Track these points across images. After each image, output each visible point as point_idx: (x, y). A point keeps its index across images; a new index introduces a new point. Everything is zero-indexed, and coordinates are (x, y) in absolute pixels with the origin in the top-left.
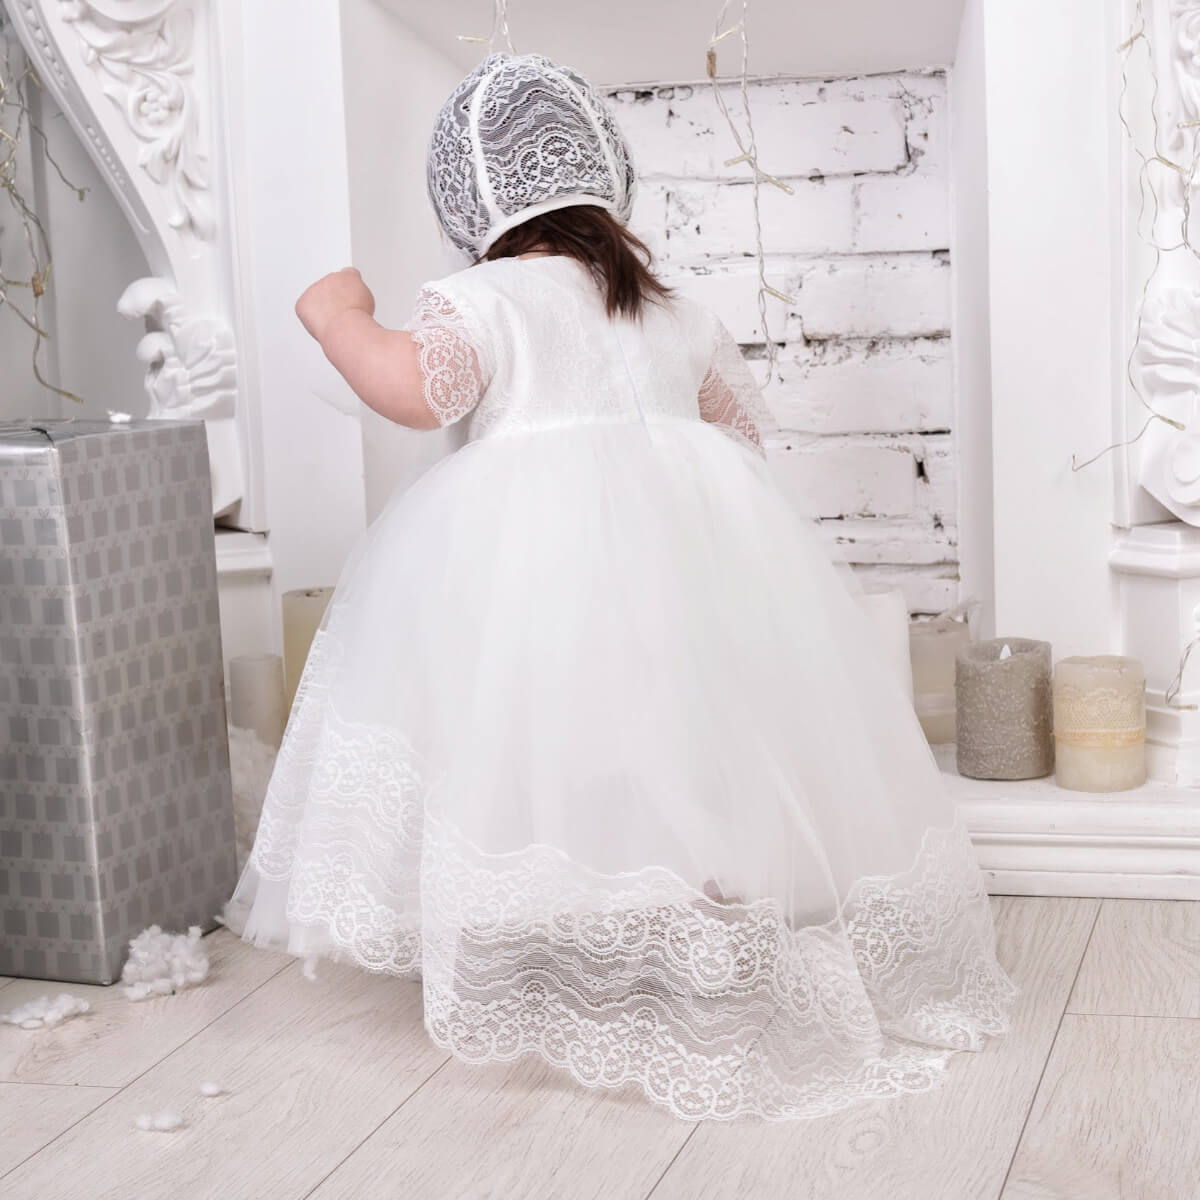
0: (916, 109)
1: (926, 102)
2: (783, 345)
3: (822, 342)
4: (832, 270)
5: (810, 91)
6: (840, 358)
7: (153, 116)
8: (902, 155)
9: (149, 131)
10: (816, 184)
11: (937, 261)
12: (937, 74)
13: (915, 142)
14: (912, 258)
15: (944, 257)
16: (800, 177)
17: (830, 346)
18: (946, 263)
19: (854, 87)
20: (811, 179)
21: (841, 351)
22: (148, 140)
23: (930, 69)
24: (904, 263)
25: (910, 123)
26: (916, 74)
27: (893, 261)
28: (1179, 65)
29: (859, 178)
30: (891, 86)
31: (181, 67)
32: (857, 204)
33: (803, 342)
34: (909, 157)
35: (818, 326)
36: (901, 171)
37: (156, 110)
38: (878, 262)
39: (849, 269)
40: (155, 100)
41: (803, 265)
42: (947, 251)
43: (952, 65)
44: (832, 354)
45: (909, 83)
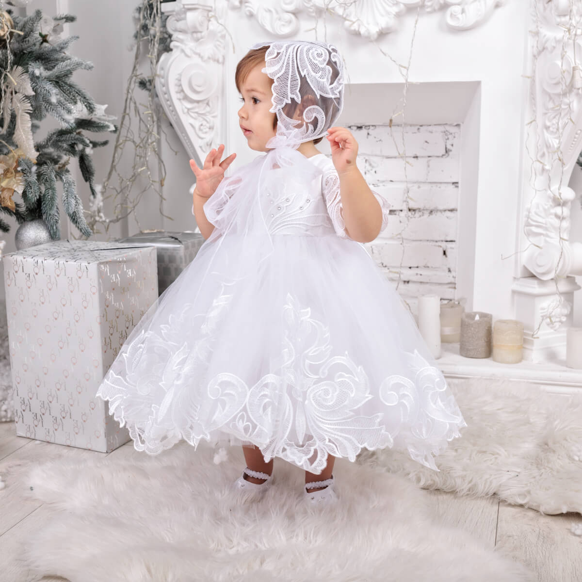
0: (450, 136)
1: (453, 134)
2: (401, 211)
3: (414, 210)
4: (419, 187)
5: (415, 129)
6: (420, 216)
7: (204, 130)
8: (444, 151)
9: (202, 135)
10: (415, 159)
11: (454, 186)
12: (458, 125)
13: (449, 147)
14: (446, 185)
15: (456, 185)
16: (410, 157)
17: (417, 212)
18: (457, 187)
19: (430, 128)
20: (414, 157)
21: (421, 213)
22: (202, 138)
23: (455, 124)
24: (443, 186)
25: (448, 141)
26: (451, 125)
27: (439, 185)
28: (545, 131)
29: (430, 158)
30: (442, 128)
31: (214, 115)
32: (429, 166)
33: (408, 210)
34: (446, 152)
35: (412, 205)
36: (444, 157)
37: (205, 129)
38: (433, 185)
39: (425, 187)
40: (205, 126)
41: (409, 185)
42: (457, 183)
43: (463, 123)
44: (417, 214)
45: (448, 128)
